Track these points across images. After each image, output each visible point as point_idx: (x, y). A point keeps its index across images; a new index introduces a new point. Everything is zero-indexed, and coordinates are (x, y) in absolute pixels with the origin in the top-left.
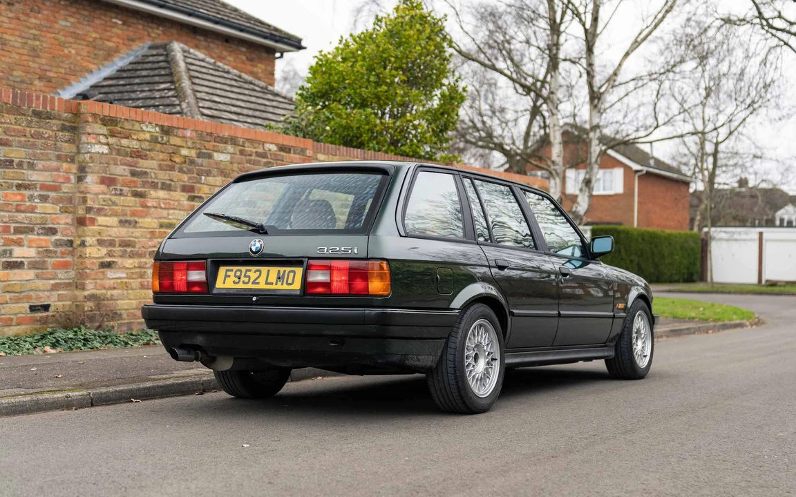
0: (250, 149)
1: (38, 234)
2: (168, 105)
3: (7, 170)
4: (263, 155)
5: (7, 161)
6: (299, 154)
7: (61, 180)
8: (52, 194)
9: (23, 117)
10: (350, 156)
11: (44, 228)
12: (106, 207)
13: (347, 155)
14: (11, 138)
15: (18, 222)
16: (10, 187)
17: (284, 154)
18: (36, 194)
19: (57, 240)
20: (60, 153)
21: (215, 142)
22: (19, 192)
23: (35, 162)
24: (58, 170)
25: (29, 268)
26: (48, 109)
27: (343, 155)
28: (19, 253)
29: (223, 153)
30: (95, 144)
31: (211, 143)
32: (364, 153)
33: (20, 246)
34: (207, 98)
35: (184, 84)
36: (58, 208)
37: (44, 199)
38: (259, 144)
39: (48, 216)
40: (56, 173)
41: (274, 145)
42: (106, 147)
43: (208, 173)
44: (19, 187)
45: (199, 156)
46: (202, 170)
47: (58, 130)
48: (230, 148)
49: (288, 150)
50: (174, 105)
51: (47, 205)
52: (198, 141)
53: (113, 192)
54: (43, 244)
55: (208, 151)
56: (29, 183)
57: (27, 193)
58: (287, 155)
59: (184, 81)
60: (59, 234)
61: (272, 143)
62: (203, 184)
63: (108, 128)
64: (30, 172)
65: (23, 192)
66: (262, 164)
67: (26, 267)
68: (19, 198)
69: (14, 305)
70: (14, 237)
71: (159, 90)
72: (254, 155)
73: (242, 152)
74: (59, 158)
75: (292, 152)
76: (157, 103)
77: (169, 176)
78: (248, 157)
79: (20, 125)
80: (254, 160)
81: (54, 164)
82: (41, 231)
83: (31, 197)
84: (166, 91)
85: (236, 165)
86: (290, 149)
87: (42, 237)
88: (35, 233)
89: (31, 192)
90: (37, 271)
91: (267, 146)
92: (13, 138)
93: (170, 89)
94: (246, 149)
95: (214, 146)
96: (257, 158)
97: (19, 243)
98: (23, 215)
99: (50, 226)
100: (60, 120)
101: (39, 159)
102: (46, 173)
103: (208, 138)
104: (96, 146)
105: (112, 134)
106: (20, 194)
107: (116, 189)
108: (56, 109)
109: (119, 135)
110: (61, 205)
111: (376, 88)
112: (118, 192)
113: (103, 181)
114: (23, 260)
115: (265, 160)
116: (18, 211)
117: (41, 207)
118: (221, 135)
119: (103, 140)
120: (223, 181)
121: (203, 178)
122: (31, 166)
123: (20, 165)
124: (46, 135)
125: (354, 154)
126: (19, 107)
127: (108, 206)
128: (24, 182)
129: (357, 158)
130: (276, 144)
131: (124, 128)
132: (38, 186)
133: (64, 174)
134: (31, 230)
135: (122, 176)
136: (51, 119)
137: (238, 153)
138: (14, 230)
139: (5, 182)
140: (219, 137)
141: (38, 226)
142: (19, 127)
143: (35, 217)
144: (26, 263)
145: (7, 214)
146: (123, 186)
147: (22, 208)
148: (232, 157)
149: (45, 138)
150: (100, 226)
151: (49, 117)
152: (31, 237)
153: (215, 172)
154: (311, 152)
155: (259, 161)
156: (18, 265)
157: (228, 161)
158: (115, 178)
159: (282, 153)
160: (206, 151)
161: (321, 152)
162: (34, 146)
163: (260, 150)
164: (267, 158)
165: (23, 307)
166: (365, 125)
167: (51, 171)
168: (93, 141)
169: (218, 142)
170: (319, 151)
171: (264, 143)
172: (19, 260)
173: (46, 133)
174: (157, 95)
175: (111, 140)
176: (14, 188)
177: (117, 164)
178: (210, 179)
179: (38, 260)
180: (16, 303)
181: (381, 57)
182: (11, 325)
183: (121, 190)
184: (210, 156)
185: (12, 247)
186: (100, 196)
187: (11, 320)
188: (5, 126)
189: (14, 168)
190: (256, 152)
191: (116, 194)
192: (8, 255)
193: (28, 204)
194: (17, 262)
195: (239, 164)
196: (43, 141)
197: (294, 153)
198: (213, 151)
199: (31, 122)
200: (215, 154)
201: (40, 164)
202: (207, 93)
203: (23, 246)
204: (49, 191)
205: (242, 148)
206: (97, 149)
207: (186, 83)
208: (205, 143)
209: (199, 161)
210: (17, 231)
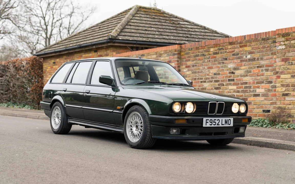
1: (265, 84)
3: (254, 62)
5: (253, 59)
7: (273, 62)
8: (270, 68)
9: (258, 42)
11: (267, 81)
12: (284, 71)
14: (254, 51)
15: (257, 80)
16: (255, 68)
18: (264, 69)
19: (272, 85)
20: (272, 52)
22: (258, 69)
23: (263, 57)
24: (272, 58)
25: (262, 96)
26: (267, 36)
28: (258, 91)
33: (259, 88)
36: (272, 73)
37: (267, 70)
39: (269, 76)
40: (271, 60)
42: (284, 46)
44: (258, 67)
47: (271, 43)
51: (269, 72)
53: (288, 64)
54: (267, 87)
56: (261, 65)
57: (261, 69)
60: (273, 83)
63: (286, 38)
64: (261, 61)
65: (259, 69)
67: (261, 96)
68: (258, 71)
69: (257, 109)
70: (257, 85)
74: (272, 54)
79: (257, 45)
81: (270, 56)
82: (266, 82)
83: (262, 70)
87: (267, 85)
88: (264, 83)
89: (262, 69)
90: (265, 97)
92: (255, 50)
97: (258, 87)
98: (259, 77)
99: (269, 80)
100: (272, 39)
101: (264, 56)
102: (267, 61)
104: (280, 46)
105: (287, 40)
106: (258, 70)
107: (289, 63)
108: (271, 35)
109: (290, 40)
110: (273, 72)
112: (291, 64)
113: (283, 60)
114: (260, 93)
116: (258, 76)
117: (266, 73)
119: (282, 43)
122: (262, 59)
123: (258, 59)
124: (267, 47)
126: (257, 39)
127: (286, 70)
128: (259, 65)
131: (293, 36)
132: (265, 66)
133: (274, 60)
134: (263, 82)
135: (292, 56)
136: (269, 40)
138: (256, 83)
139: (253, 66)
141: (265, 81)
142: (257, 46)
143: (264, 77)
144: (261, 95)
145: (254, 77)
146: (293, 61)
147: (259, 75)
149: (267, 48)
150: (282, 79)
151: (268, 39)
152: (262, 85)
156: (258, 95)
158: (288, 58)
162: (262, 51)
165: (260, 110)
167: (269, 59)
168: (278, 45)
172: (258, 93)
173: (267, 46)
175: (286, 43)
176: (256, 68)
177: (290, 52)
179: (265, 93)
180: (258, 109)
182: (256, 117)
183: (292, 63)
185: (256, 89)
186: (282, 67)
187: (256, 115)
188: (253, 47)
189: (256, 61)
191: (289, 65)
192: (255, 92)
193: (261, 73)
194: (257, 94)
196: (266, 49)
199: (261, 43)
201: (265, 58)
203: (260, 88)
204: (269, 67)
206: (280, 47)
210: (258, 83)
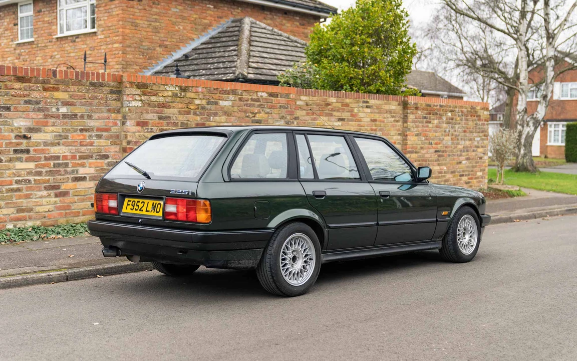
0: (247, 97)
1: (96, 159)
2: (231, 62)
3: (74, 121)
4: (258, 100)
5: (73, 115)
6: (284, 97)
7: (111, 125)
8: (105, 134)
9: (83, 87)
10: (326, 96)
11: (100, 155)
12: (141, 141)
13: (324, 95)
14: (75, 101)
15: (81, 152)
16: (75, 131)
17: (273, 98)
18: (93, 134)
19: (109, 162)
20: (109, 108)
21: (220, 94)
22: (82, 133)
23: (92, 114)
24: (108, 118)
25: (90, 180)
26: (101, 80)
27: (321, 96)
28: (82, 171)
29: (226, 100)
30: (131, 101)
31: (217, 95)
32: (338, 93)
33: (84, 167)
34: (258, 55)
35: (242, 47)
36: (109, 142)
37: (99, 137)
38: (254, 93)
39: (103, 147)
40: (107, 120)
41: (265, 93)
42: (140, 102)
43: (215, 114)
44: (82, 130)
45: (208, 103)
46: (210, 113)
47: (108, 94)
48: (231, 97)
49: (276, 96)
50: (234, 61)
51: (101, 141)
52: (208, 94)
53: (146, 131)
54: (100, 165)
55: (215, 100)
56: (89, 127)
57: (87, 134)
58: (275, 99)
59: (243, 45)
60: (110, 158)
61: (263, 92)
62: (212, 121)
63: (141, 90)
64: (89, 121)
65: (85, 133)
66: (256, 106)
67: (88, 180)
68: (82, 137)
69: (81, 203)
70: (79, 162)
71: (229, 51)
72: (250, 100)
73: (240, 99)
74: (109, 111)
75: (279, 97)
76: (225, 60)
77: (187, 117)
78: (245, 102)
79: (81, 92)
80: (250, 104)
81: (106, 115)
82: (97, 157)
83: (90, 136)
84: (233, 52)
85: (236, 108)
86: (278, 95)
87: (98, 161)
88: (94, 158)
89: (90, 133)
90: (95, 182)
91: (260, 94)
92: (77, 100)
93: (235, 50)
94: (244, 97)
95: (219, 96)
96: (252, 102)
97: (83, 165)
98: (85, 148)
99: (104, 153)
100: (109, 87)
101: (95, 112)
102: (100, 121)
103: (215, 92)
104: (133, 102)
105: (144, 94)
106: (82, 135)
107: (148, 129)
108: (106, 80)
109: (149, 94)
110: (111, 140)
111: (351, 48)
112: (150, 130)
113: (138, 124)
114: (85, 175)
115: (258, 103)
116: (81, 145)
117: (97, 142)
118: (225, 89)
119: (138, 98)
120: (226, 119)
121: (212, 117)
122: (90, 117)
123: (82, 117)
124: (100, 97)
125: (329, 94)
126: (80, 81)
127: (142, 139)
128: (85, 127)
129: (332, 97)
130: (266, 92)
131: (153, 90)
132: (95, 129)
133: (113, 121)
134: (91, 157)
135: (151, 120)
136: (102, 87)
137: (237, 100)
138: (79, 157)
139: (72, 128)
140: (223, 90)
141: (96, 154)
142: (80, 93)
143: (94, 149)
144: (88, 178)
145: (74, 148)
146: (153, 126)
147: (84, 143)
148: (233, 103)
149: (99, 99)
151: (101, 85)
152: (90, 161)
153: (220, 113)
154: (294, 96)
155: (254, 104)
156: (83, 179)
157: (230, 106)
158: (147, 122)
159: (271, 98)
160: (213, 100)
161: (303, 95)
162: (91, 104)
163: (255, 97)
164: (260, 102)
165: (86, 205)
166: (343, 73)
167: (104, 119)
168: (131, 99)
169: (223, 94)
170: (302, 94)
171: (257, 92)
172: (83, 176)
173: (99, 96)
174: (227, 54)
175: (143, 98)
176: (78, 131)
177: (148, 113)
178: (217, 118)
179: (96, 175)
180: (82, 202)
181: (354, 26)
182: (79, 216)
183: (151, 129)
184: (216, 103)
185: (78, 168)
186: (137, 134)
187: (79, 212)
188: (71, 93)
189: (78, 119)
190: (251, 99)
191: (148, 132)
192: (75, 173)
193: (88, 141)
194: (81, 177)
195: (239, 107)
196: (97, 101)
197: (281, 97)
198: (219, 100)
199: (89, 89)
200: (221, 102)
201: (96, 116)
202: (259, 51)
203: (86, 167)
204: (103, 132)
205: (240, 96)
206: (134, 104)
207: (245, 46)
208: (213, 95)
209: (209, 107)
210: (81, 158)
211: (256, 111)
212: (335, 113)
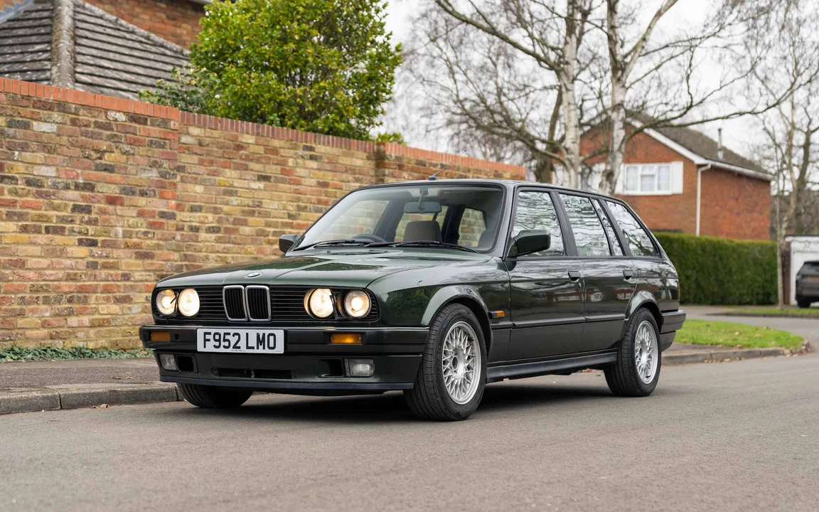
0: (86, 118)
2: (38, 70)
4: (107, 126)
6: (158, 125)
10: (237, 131)
13: (232, 128)
17: (137, 126)
21: (34, 107)
27: (226, 129)
29: (46, 121)
31: (28, 109)
32: (258, 127)
34: (92, 62)
35: (61, 45)
38: (101, 111)
41: (122, 114)
43: (24, 148)
45: (10, 125)
46: (15, 143)
48: (56, 116)
49: (142, 121)
50: (44, 70)
52: (9, 106)
55: (24, 119)
58: (142, 126)
59: (62, 41)
61: (119, 111)
62: (17, 161)
66: (104, 137)
71: (32, 52)
72: (92, 126)
73: (74, 122)
75: (149, 123)
76: (25, 68)
78: (83, 128)
80: (92, 132)
84: (40, 53)
85: (65, 138)
86: (146, 119)
91: (112, 115)
93: (44, 51)
94: (81, 118)
95: (33, 113)
96: (97, 130)
103: (25, 103)
111: (281, 47)
115: (109, 133)
118: (43, 99)
120: (45, 158)
121: (17, 153)
125: (242, 128)
129: (248, 133)
130: (124, 113)
137: (68, 122)
140: (40, 101)
148: (59, 128)
153: (34, 146)
154: (177, 124)
155: (100, 134)
157: (53, 133)
159: (134, 124)
160: (20, 119)
161: (194, 125)
163: (102, 119)
164: (112, 130)
166: (266, 92)
169: (39, 108)
170: (192, 123)
171: (106, 110)
174: (28, 57)
178: (28, 156)
181: (289, 6)
184: (27, 126)
190: (96, 123)
195: (70, 136)
197: (152, 125)
198: (33, 119)
200: (35, 123)
202: (93, 56)
205: (74, 116)
207: (65, 44)
208: (20, 108)
209: (12, 131)
211: (105, 148)
212: (252, 165)
